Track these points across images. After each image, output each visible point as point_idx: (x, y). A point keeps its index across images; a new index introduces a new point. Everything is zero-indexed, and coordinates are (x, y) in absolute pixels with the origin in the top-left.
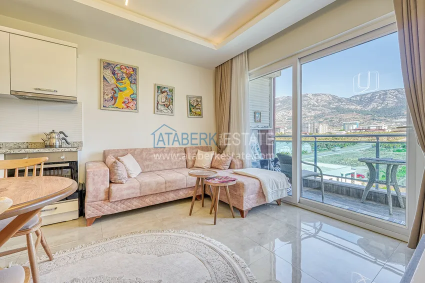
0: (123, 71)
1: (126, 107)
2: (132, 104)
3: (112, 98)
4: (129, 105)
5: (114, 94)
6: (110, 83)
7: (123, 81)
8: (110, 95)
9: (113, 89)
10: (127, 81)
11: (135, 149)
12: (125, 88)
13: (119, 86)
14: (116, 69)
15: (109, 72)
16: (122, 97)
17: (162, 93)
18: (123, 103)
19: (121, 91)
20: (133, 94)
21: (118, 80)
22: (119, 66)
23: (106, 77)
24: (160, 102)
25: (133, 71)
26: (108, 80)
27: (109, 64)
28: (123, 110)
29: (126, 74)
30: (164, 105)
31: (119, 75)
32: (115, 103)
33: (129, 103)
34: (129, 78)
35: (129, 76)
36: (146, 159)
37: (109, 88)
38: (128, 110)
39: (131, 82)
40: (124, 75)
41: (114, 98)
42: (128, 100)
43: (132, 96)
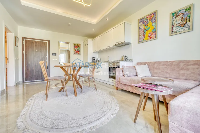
0: (148, 18)
1: (149, 38)
2: (153, 35)
3: (143, 36)
4: (152, 36)
5: (144, 33)
6: (142, 29)
7: (148, 24)
8: (142, 35)
9: (143, 32)
10: (150, 23)
11: (151, 62)
12: (149, 28)
13: (146, 28)
14: (144, 20)
15: (142, 23)
16: (147, 33)
17: (177, 16)
18: (148, 37)
19: (147, 30)
20: (154, 29)
21: (145, 25)
22: (146, 17)
23: (140, 27)
24: (175, 25)
25: (154, 15)
26: (141, 28)
27: (141, 20)
28: (148, 40)
29: (150, 19)
30: (180, 26)
31: (146, 22)
32: (144, 38)
33: (151, 35)
34: (151, 21)
35: (151, 19)
36: (156, 69)
37: (142, 31)
38: (151, 40)
39: (152, 23)
40: (149, 21)
41: (144, 36)
42: (151, 34)
43: (153, 31)
